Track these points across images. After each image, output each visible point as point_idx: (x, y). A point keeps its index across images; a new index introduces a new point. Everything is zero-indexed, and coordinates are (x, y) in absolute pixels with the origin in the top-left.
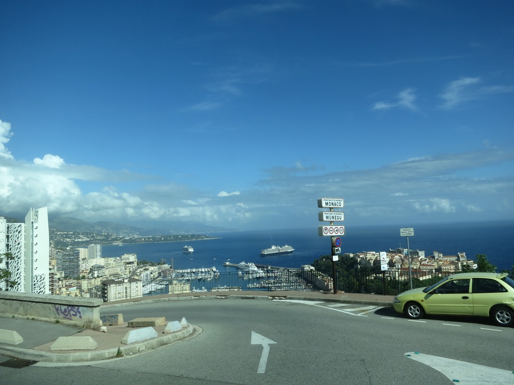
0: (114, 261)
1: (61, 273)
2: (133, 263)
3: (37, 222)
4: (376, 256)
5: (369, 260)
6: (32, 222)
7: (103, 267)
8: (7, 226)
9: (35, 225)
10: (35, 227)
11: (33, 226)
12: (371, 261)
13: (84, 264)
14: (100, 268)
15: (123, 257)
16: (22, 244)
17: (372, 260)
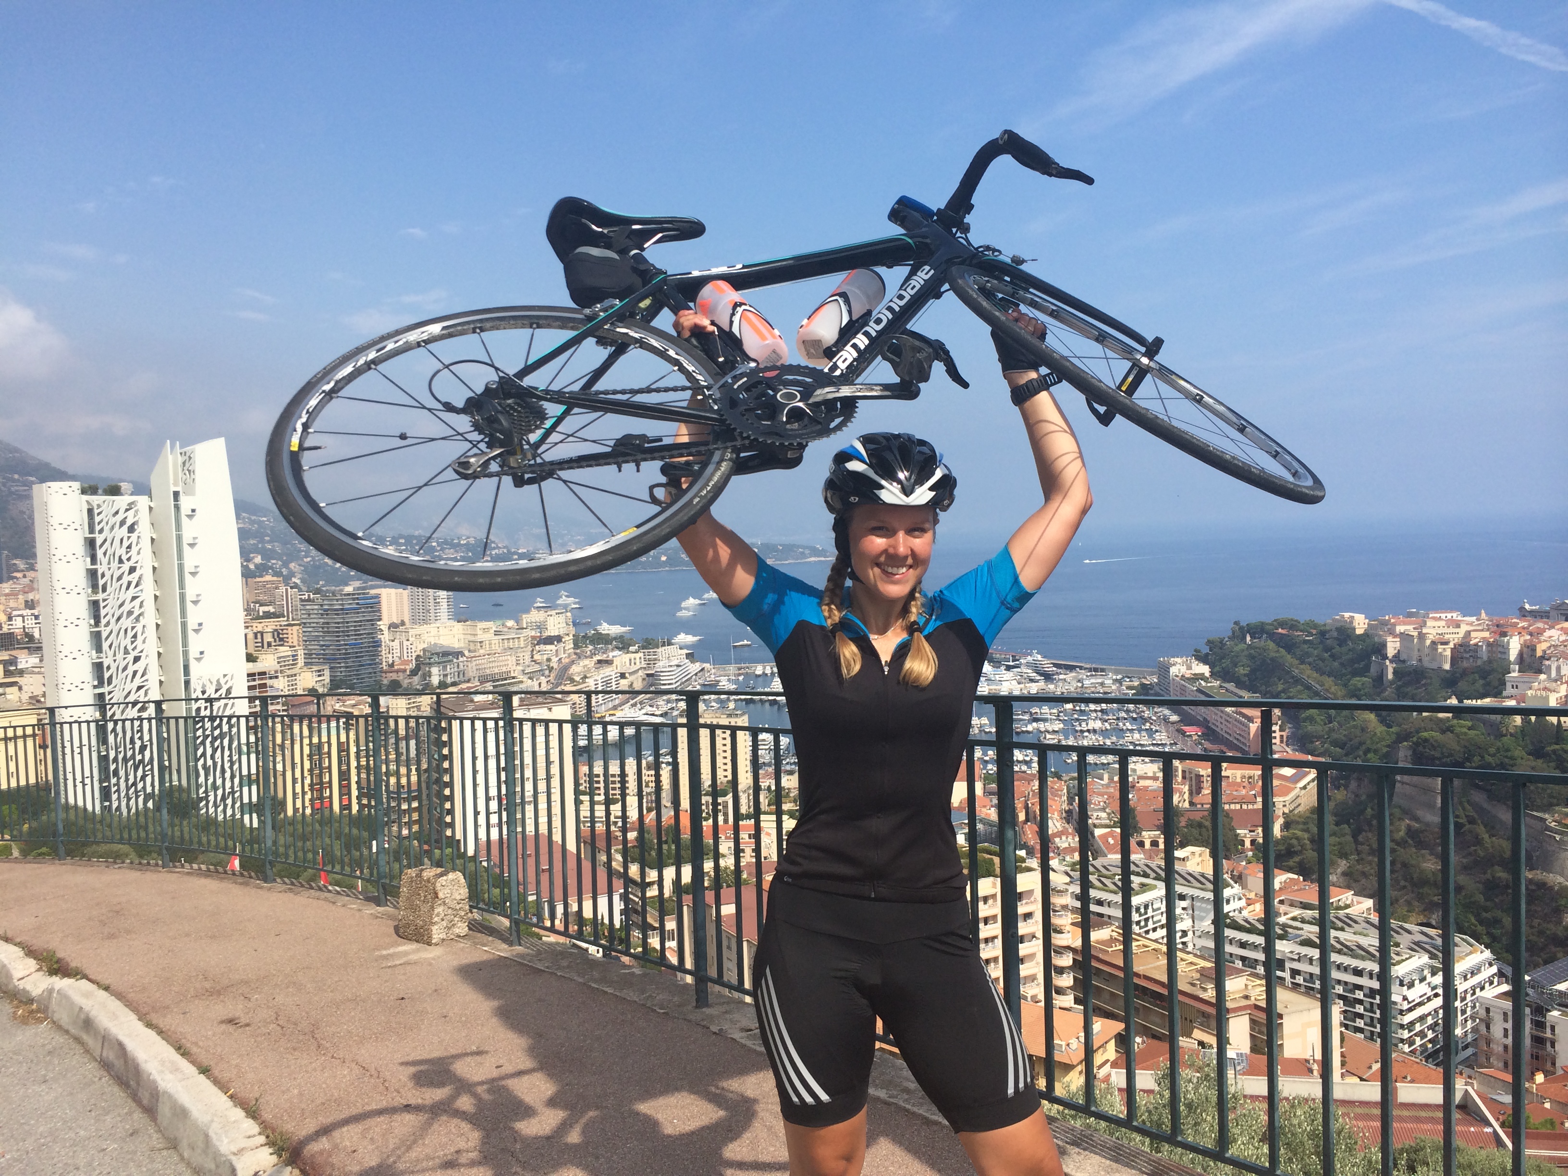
0: (497, 633)
1: (320, 673)
2: (559, 639)
3: (190, 492)
4: (1464, 628)
5: (1433, 643)
6: (176, 494)
7: (458, 654)
8: (85, 507)
9: (186, 504)
10: (185, 509)
11: (177, 508)
12: (1440, 648)
13: (396, 644)
14: (447, 655)
15: (526, 619)
16: (145, 570)
17: (1446, 643)
